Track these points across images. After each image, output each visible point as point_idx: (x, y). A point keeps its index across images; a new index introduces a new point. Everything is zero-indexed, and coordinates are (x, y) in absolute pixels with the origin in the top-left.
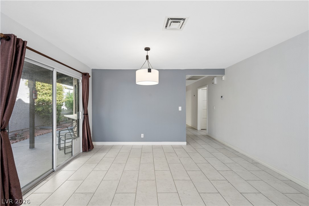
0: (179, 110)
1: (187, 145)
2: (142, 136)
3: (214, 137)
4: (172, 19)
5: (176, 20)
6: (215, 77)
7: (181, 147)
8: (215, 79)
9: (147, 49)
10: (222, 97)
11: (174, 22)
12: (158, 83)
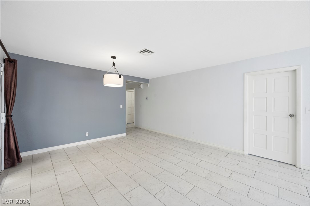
0: (121, 108)
1: (126, 135)
2: (87, 134)
3: (140, 127)
4: (147, 50)
5: (149, 51)
6: (142, 83)
7: (123, 138)
8: (142, 85)
9: (114, 57)
10: (147, 98)
11: (147, 52)
12: (123, 86)
